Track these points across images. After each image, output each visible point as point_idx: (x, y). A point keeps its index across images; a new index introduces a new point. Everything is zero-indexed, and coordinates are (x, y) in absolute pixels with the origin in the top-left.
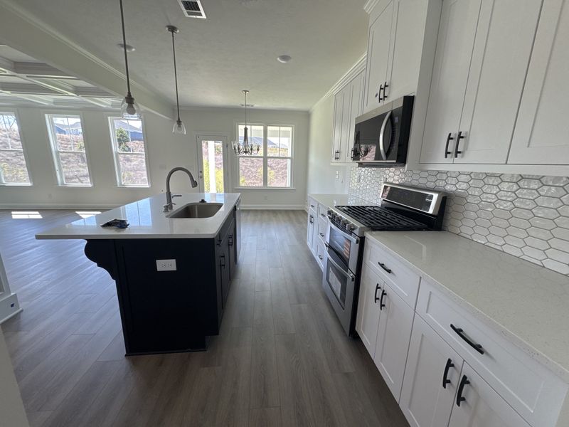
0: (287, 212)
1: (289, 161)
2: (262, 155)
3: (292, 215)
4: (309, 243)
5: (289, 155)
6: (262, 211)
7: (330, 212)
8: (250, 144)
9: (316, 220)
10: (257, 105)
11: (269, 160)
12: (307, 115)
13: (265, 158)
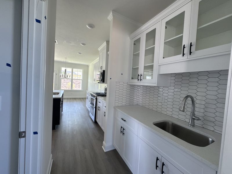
0: (80, 98)
1: (81, 81)
2: (71, 78)
3: (82, 100)
4: (87, 106)
5: (81, 79)
6: (70, 99)
7: (91, 94)
8: (67, 75)
9: (88, 98)
10: (70, 62)
11: (73, 80)
12: (88, 66)
13: (72, 79)
